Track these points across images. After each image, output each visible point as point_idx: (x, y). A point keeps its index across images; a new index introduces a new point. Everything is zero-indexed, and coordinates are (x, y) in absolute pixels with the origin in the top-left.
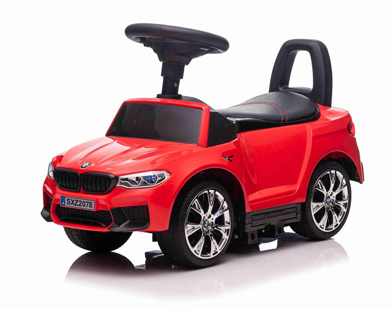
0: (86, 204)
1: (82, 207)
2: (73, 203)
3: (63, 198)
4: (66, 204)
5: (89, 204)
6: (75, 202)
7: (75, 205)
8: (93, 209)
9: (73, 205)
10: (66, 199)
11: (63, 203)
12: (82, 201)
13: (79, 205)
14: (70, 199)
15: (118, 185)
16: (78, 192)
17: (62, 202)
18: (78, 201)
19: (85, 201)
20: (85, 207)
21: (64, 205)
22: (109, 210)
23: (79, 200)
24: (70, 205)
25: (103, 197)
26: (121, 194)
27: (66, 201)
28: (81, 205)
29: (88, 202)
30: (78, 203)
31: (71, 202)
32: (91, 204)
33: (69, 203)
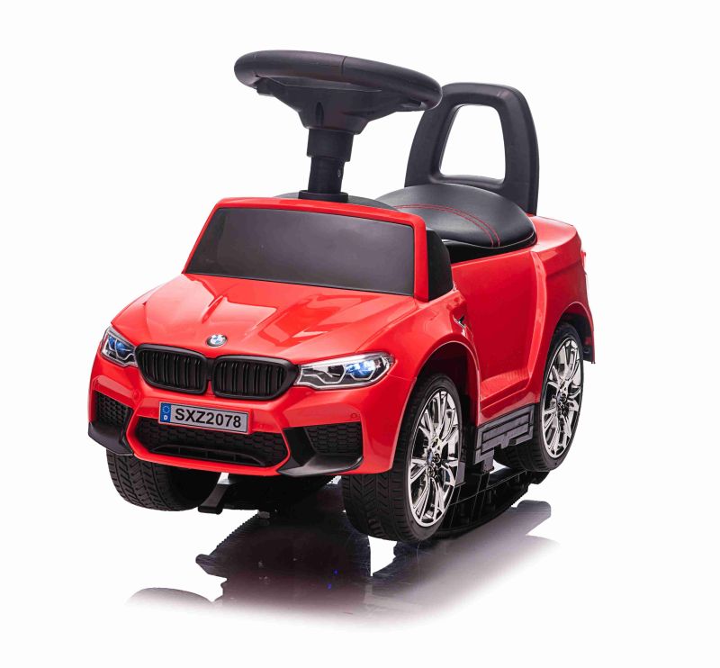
0: (226, 419)
1: (215, 426)
2: (191, 416)
3: (167, 407)
4: (173, 420)
5: (232, 420)
6: (196, 416)
7: (198, 421)
8: (243, 429)
9: (190, 422)
10: (174, 408)
11: (166, 417)
12: (216, 413)
13: (208, 422)
14: (185, 409)
15: (298, 383)
16: (203, 395)
17: (162, 415)
18: (203, 413)
19: (224, 414)
20: (223, 427)
21: (168, 421)
22: (281, 432)
23: (207, 412)
24: (183, 422)
25: (267, 406)
26: (305, 400)
27: (173, 414)
28: (214, 420)
29: (231, 417)
30: (205, 418)
31: (186, 415)
32: (237, 420)
33: (180, 417)
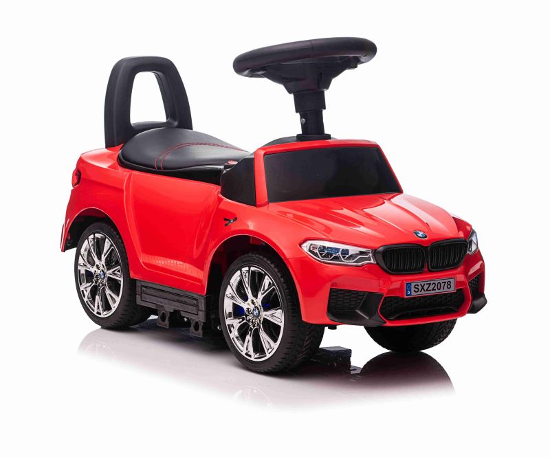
0: (442, 285)
1: (437, 291)
2: (423, 288)
3: (409, 285)
4: (413, 293)
5: (446, 284)
6: (426, 287)
7: (427, 290)
9: (423, 292)
10: (413, 285)
11: (409, 293)
12: (436, 282)
13: (433, 290)
14: (419, 284)
17: (407, 290)
18: (430, 284)
19: (441, 281)
20: (441, 290)
21: (410, 295)
23: (432, 282)
24: (419, 293)
27: (413, 289)
28: (436, 288)
29: (445, 283)
30: (431, 288)
31: (420, 288)
32: (449, 284)
33: (417, 290)
